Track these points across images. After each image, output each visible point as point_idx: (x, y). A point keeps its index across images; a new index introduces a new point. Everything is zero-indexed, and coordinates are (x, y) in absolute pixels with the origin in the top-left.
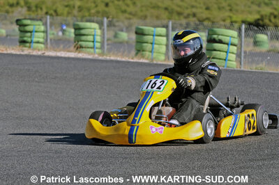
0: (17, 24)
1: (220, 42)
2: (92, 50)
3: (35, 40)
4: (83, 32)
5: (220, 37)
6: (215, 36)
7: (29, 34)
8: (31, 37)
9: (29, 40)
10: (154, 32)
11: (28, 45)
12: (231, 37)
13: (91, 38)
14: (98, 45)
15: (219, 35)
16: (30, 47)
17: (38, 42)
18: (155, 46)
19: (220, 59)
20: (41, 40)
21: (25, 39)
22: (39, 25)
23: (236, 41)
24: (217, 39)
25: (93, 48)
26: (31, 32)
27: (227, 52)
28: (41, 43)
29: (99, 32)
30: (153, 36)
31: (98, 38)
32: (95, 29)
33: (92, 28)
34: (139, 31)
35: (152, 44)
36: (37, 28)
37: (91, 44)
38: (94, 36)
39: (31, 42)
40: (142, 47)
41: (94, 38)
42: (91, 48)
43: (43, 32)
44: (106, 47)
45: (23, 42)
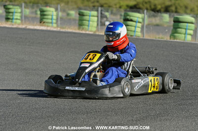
0: (4, 8)
1: (131, 20)
2: (51, 25)
3: (15, 17)
4: (45, 13)
5: (132, 18)
6: (128, 17)
7: (11, 14)
8: (12, 16)
9: (11, 17)
10: (90, 14)
11: (11, 20)
12: (138, 18)
13: (50, 17)
14: (54, 21)
15: (130, 16)
16: (12, 22)
17: (17, 19)
18: (91, 23)
19: (131, 31)
20: (19, 18)
21: (9, 17)
22: (17, 8)
23: (141, 20)
24: (129, 19)
25: (52, 23)
26: (12, 13)
27: (135, 27)
28: (19, 19)
29: (55, 13)
30: (89, 16)
31: (55, 17)
32: (52, 11)
33: (51, 11)
34: (81, 14)
35: (89, 21)
36: (16, 10)
37: (50, 21)
38: (52, 16)
39: (12, 19)
40: (82, 23)
41: (52, 17)
42: (50, 23)
43: (20, 13)
44: (59, 22)
45: (7, 19)
